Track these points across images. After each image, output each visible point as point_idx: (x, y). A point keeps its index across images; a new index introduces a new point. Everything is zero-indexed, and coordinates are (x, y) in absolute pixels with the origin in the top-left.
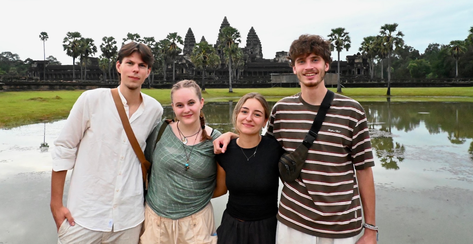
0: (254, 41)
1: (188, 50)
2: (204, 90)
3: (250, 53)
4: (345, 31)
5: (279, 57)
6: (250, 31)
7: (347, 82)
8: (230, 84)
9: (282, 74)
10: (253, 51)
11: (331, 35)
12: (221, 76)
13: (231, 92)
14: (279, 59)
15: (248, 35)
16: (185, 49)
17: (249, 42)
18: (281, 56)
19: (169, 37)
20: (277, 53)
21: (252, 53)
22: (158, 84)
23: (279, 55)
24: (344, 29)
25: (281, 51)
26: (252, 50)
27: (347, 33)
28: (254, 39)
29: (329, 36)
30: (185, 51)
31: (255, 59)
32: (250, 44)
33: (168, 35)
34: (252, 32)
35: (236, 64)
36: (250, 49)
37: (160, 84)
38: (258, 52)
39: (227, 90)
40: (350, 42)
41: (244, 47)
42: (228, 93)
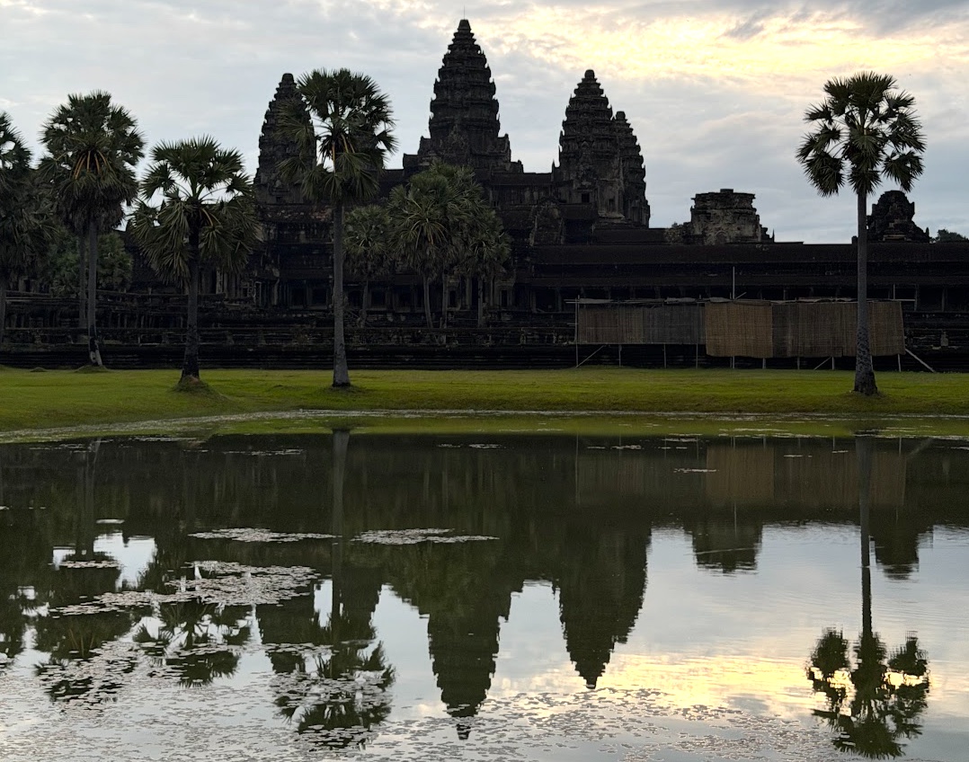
0: (599, 140)
1: (278, 183)
2: (197, 375)
3: (577, 199)
4: (893, 92)
5: (708, 217)
6: (576, 91)
7: (944, 342)
8: (340, 351)
9: (627, 301)
10: (590, 187)
11: (824, 114)
12: (408, 310)
13: (340, 385)
14: (706, 229)
15: (568, 112)
16: (264, 179)
17: (574, 146)
18: (718, 212)
19: (70, 120)
20: (700, 198)
21: (585, 198)
22: (31, 348)
23: (706, 208)
24: (885, 83)
25: (719, 191)
26: (584, 183)
27: (906, 103)
28: (596, 131)
29: (813, 116)
30: (265, 185)
31: (593, 227)
32: (577, 155)
33: (63, 109)
34: (590, 97)
35: (445, 250)
36: (577, 178)
37: (39, 346)
38: (615, 191)
39: (325, 377)
40: (919, 146)
41: (549, 170)
42: (323, 391)
